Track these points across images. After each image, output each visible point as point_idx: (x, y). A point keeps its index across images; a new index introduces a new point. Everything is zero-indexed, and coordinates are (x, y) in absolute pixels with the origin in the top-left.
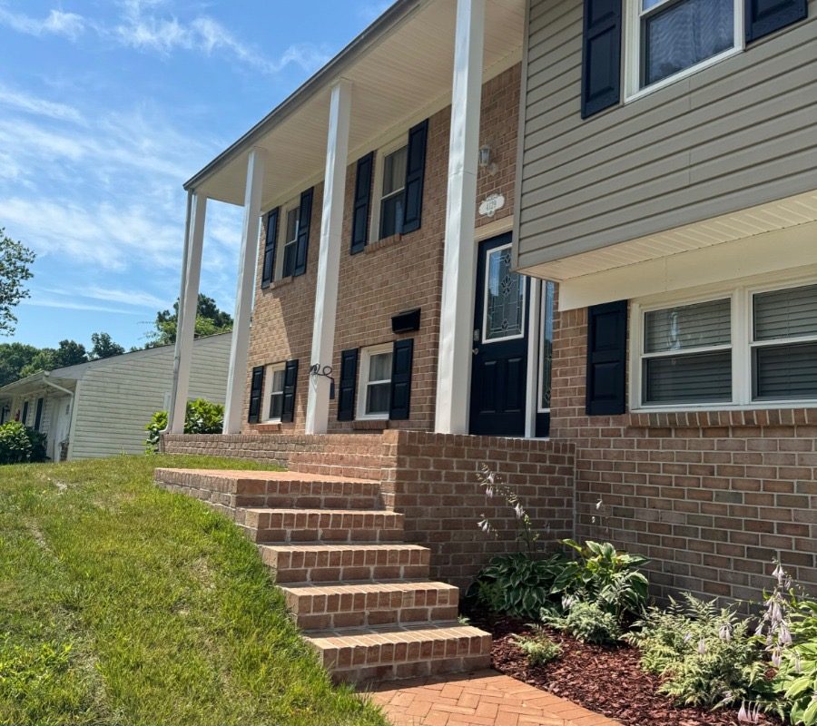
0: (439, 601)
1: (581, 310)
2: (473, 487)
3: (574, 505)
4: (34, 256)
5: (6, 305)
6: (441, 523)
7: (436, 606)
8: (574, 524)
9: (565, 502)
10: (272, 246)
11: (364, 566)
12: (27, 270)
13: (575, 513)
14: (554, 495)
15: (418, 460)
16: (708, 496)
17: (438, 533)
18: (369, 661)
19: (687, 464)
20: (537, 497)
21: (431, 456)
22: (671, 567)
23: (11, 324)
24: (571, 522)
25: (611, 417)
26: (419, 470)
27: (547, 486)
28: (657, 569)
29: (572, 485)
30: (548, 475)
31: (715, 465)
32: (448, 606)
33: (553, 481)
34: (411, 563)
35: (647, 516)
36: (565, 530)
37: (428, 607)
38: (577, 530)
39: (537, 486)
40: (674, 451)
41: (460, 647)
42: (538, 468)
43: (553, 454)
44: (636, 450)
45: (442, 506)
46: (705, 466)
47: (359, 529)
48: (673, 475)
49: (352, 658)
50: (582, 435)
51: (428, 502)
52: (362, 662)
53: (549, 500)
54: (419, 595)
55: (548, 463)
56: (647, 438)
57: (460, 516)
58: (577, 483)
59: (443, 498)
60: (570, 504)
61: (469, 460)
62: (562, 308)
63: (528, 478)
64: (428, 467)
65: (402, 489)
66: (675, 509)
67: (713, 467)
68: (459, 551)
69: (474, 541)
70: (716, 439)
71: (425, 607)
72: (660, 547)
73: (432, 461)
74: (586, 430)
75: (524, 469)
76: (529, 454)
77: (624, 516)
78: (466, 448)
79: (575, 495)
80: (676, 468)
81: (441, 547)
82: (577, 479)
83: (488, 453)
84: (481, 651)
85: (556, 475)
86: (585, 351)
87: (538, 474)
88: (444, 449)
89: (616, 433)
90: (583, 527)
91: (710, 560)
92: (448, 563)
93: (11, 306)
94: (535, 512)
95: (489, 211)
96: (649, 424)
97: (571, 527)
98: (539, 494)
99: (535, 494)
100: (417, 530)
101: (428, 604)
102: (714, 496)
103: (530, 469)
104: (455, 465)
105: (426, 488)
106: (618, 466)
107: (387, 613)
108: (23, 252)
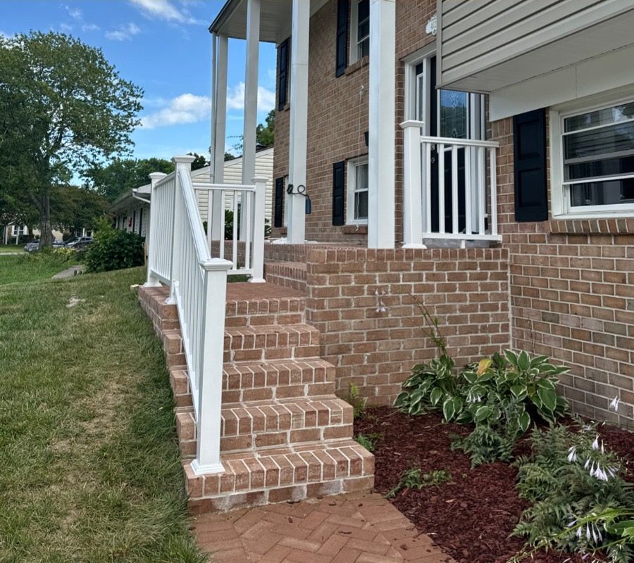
0: (332, 421)
1: (508, 119)
2: (399, 299)
3: (510, 309)
4: (143, 93)
5: (125, 133)
6: (365, 335)
7: (329, 426)
8: (511, 327)
9: (500, 306)
10: (284, 74)
11: (266, 387)
12: (139, 103)
13: (510, 316)
14: (487, 301)
15: (339, 277)
16: (621, 303)
17: (363, 344)
18: (238, 488)
19: (602, 271)
20: (468, 303)
21: (351, 272)
22: (593, 374)
23: (130, 147)
24: (508, 325)
25: (536, 223)
26: (340, 286)
27: (479, 293)
28: (581, 376)
29: (507, 289)
30: (479, 282)
31: (627, 272)
32: (342, 425)
33: (485, 287)
34: (315, 381)
35: (570, 322)
36: (500, 333)
37: (320, 427)
38: (513, 333)
39: (468, 293)
40: (591, 257)
41: (338, 471)
42: (468, 275)
43: (484, 261)
44: (558, 256)
45: (365, 319)
46: (617, 273)
47: (273, 348)
48: (591, 282)
49: (220, 486)
50: (514, 241)
51: (350, 315)
52: (230, 489)
53: (482, 305)
54: (309, 417)
55: (478, 270)
56: (567, 244)
57: (385, 327)
58: (512, 287)
59: (366, 311)
60: (505, 307)
61: (393, 273)
62: (492, 119)
63: (458, 286)
64: (349, 282)
65: (323, 305)
66: (594, 316)
67: (624, 275)
68: (387, 360)
69: (401, 350)
70: (626, 246)
71: (317, 427)
72: (582, 353)
73: (353, 277)
74: (517, 236)
75: (452, 277)
76: (457, 262)
77: (551, 322)
78: (389, 262)
79: (509, 298)
80: (593, 275)
81: (366, 358)
82: (511, 283)
83: (412, 265)
84: (363, 472)
85: (488, 281)
86: (512, 158)
87: (468, 282)
88: (365, 264)
89: (541, 239)
90: (518, 330)
91: (625, 369)
92: (375, 373)
93: (128, 133)
94: (467, 318)
95: (433, 31)
96: (567, 231)
97: (507, 330)
98: (470, 301)
99: (466, 301)
100: (341, 343)
101: (319, 425)
102: (627, 304)
103: (461, 277)
104: (377, 279)
105: (348, 303)
106: (544, 271)
107: (275, 435)
108: (134, 89)
